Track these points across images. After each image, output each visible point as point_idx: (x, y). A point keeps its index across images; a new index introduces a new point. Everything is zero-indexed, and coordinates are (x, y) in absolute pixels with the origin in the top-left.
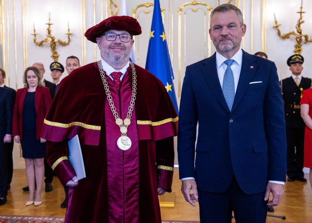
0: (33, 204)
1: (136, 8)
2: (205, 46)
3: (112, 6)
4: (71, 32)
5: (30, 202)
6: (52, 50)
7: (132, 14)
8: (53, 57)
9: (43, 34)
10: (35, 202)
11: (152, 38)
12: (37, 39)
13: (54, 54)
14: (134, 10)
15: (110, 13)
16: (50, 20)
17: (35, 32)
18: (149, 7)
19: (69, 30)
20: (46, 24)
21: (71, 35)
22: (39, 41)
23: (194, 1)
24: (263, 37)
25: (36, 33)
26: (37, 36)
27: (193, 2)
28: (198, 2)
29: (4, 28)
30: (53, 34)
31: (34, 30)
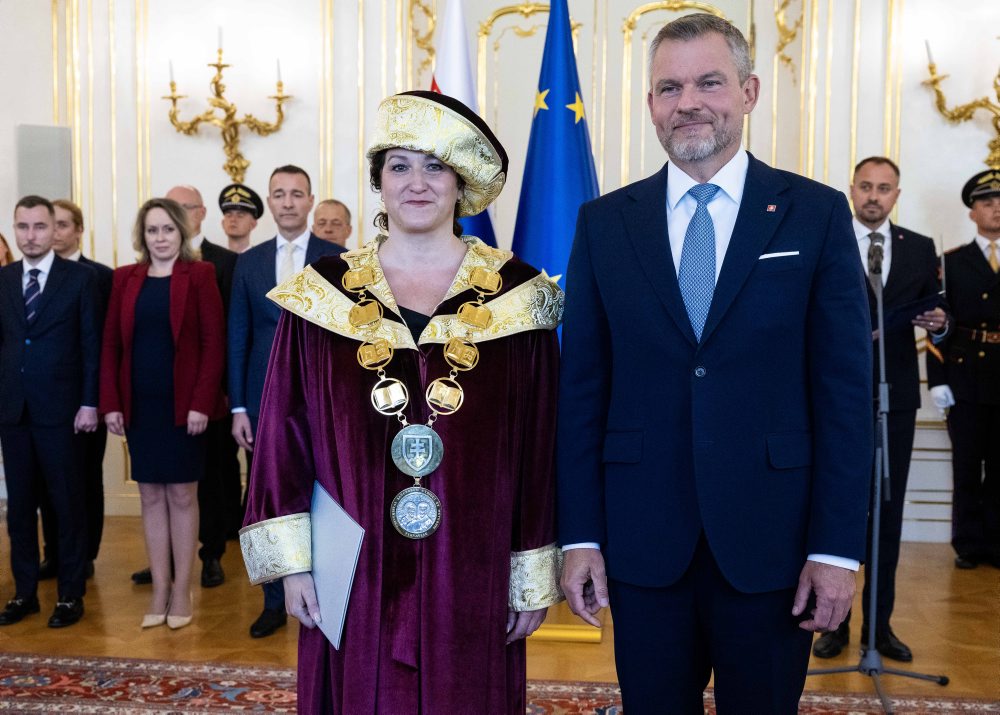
0: (165, 622)
1: (490, 18)
3: (414, 12)
4: (285, 93)
5: (155, 616)
6: (228, 148)
7: (479, 36)
8: (228, 169)
9: (198, 95)
10: (169, 618)
11: (541, 111)
12: (179, 111)
13: (233, 160)
14: (486, 24)
15: (410, 33)
16: (220, 51)
17: (173, 90)
18: (532, 17)
19: (280, 85)
20: (209, 65)
21: (285, 101)
22: (185, 117)
24: (888, 116)
25: (176, 94)
26: (179, 101)
27: (669, 2)
28: (687, 3)
29: (78, 75)
30: (229, 97)
31: (173, 85)
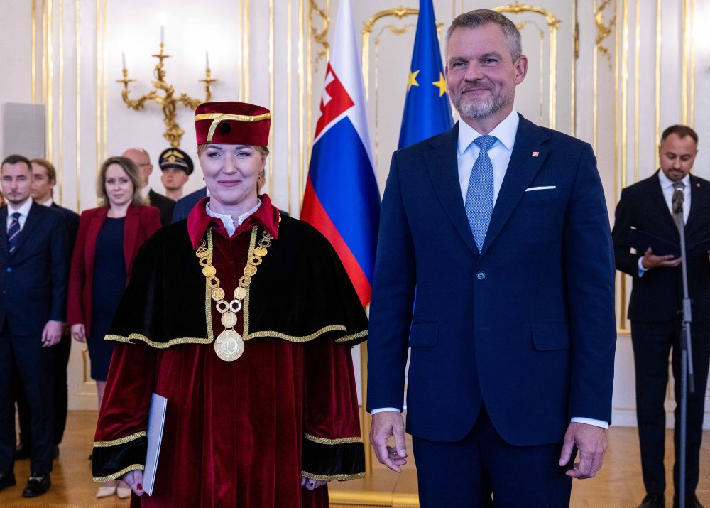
0: (116, 493)
1: (371, 20)
2: (541, 114)
3: (312, 15)
4: (212, 77)
5: (108, 488)
6: (167, 121)
7: (363, 34)
8: (167, 137)
9: (144, 79)
10: (119, 489)
11: (413, 87)
12: (130, 92)
13: (171, 130)
14: (368, 24)
15: (310, 30)
16: (162, 45)
17: (125, 76)
18: (404, 19)
19: (208, 71)
20: (154, 56)
21: (212, 83)
22: (134, 96)
23: (514, 4)
24: (685, 94)
25: (128, 78)
26: (129, 84)
27: (511, 6)
28: (525, 7)
29: (51, 65)
30: (168, 81)
31: (125, 72)
